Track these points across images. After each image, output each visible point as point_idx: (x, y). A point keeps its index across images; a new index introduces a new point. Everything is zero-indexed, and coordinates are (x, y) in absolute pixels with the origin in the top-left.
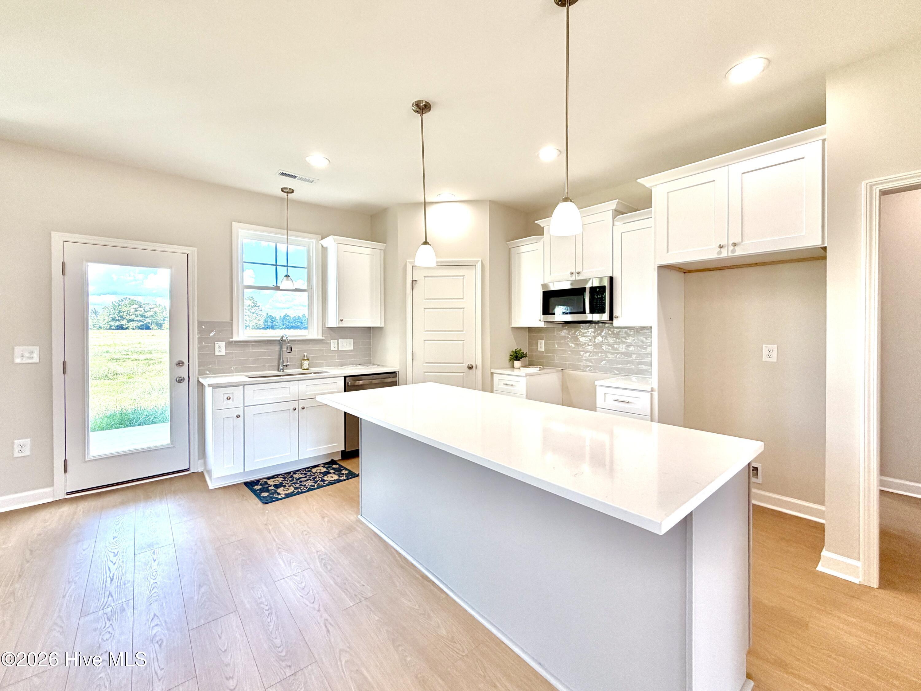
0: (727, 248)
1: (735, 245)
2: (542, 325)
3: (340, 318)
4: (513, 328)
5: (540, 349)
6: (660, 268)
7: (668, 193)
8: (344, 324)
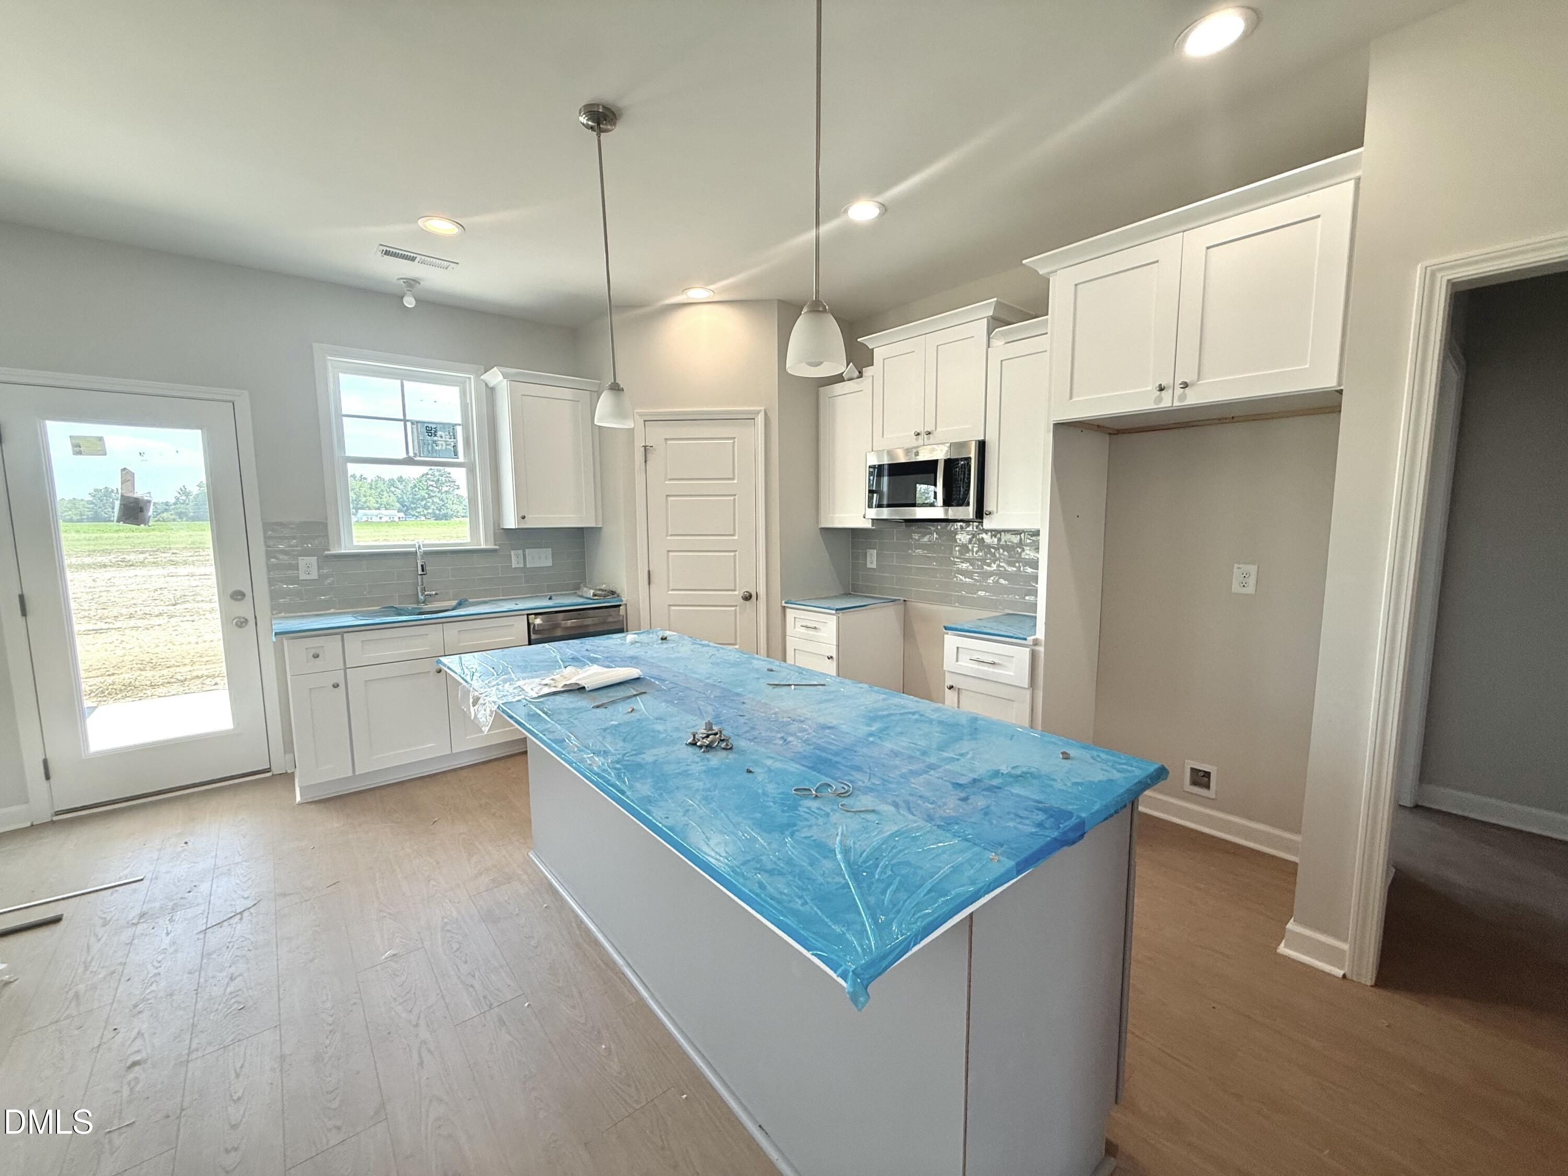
0: (1171, 391)
1: (1185, 385)
2: (868, 525)
3: (520, 515)
4: (823, 529)
5: (869, 566)
6: (1059, 427)
7: (1076, 285)
8: (529, 524)
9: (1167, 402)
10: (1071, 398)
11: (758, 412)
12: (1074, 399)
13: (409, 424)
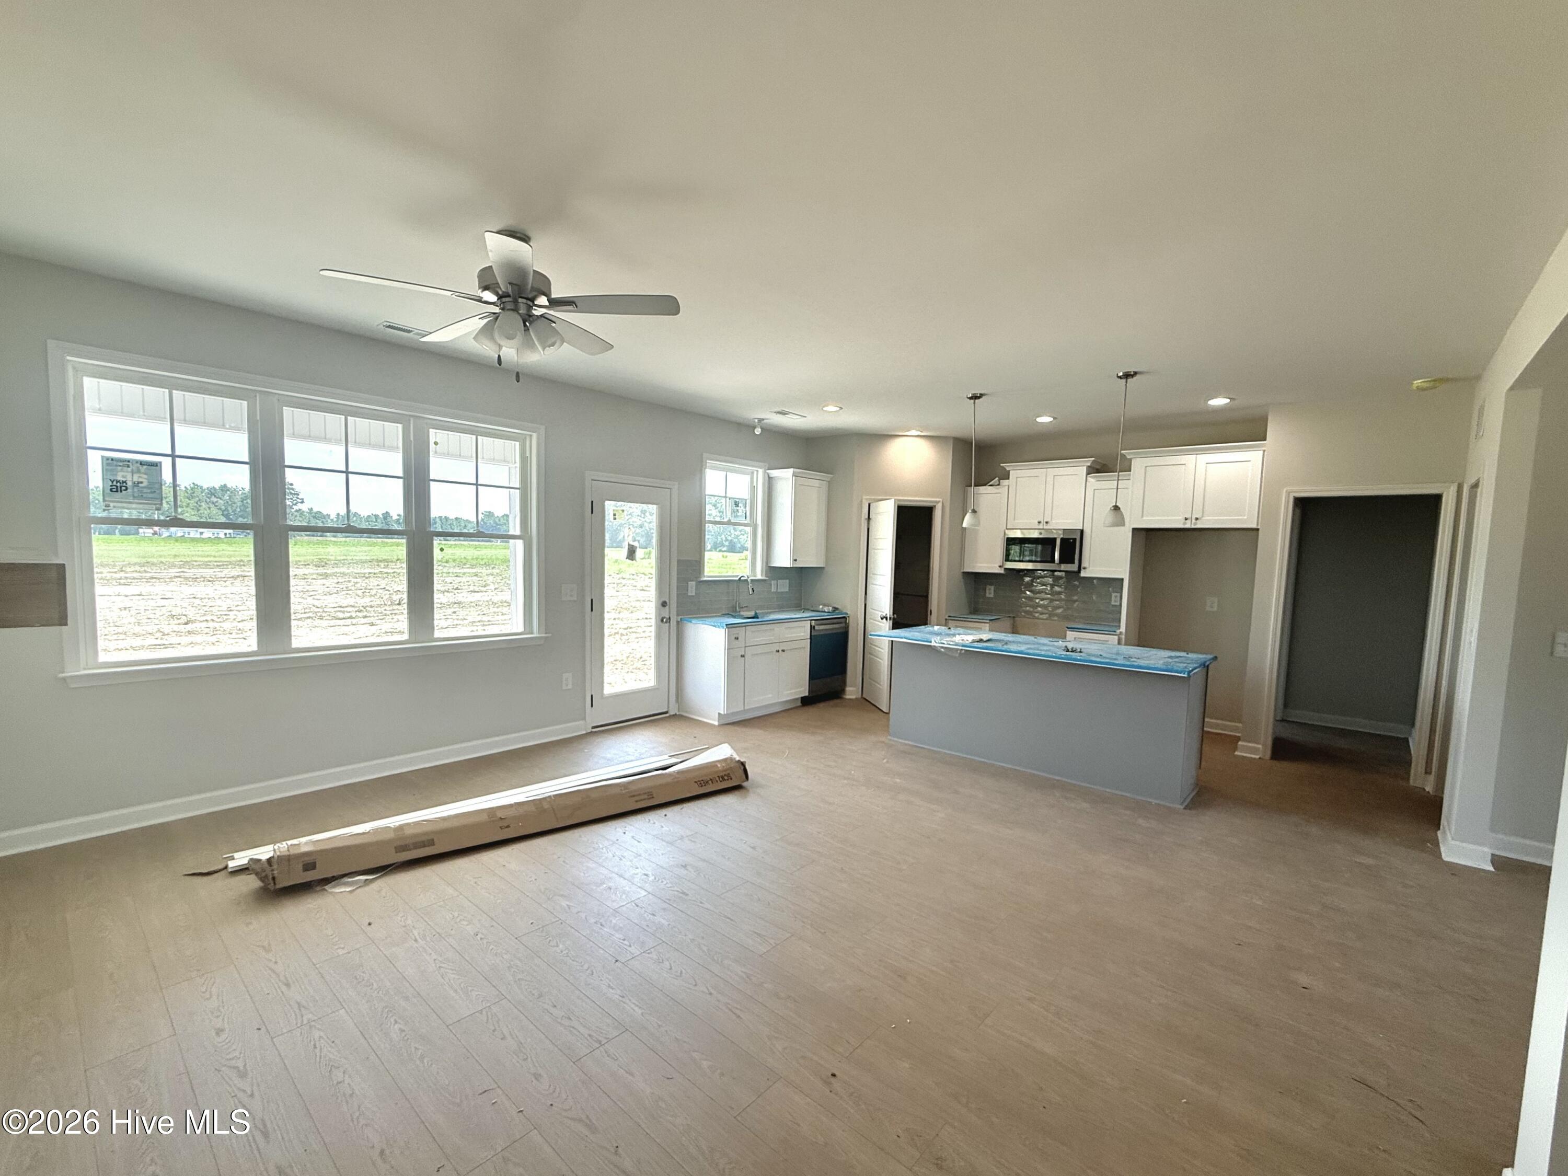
0: (1190, 520)
1: (1197, 519)
2: (1002, 571)
3: (795, 558)
4: (964, 573)
5: (988, 595)
6: (1134, 529)
7: (1146, 467)
8: (798, 565)
9: (1188, 525)
10: (1142, 516)
11: (937, 502)
12: (1144, 518)
13: (728, 499)
